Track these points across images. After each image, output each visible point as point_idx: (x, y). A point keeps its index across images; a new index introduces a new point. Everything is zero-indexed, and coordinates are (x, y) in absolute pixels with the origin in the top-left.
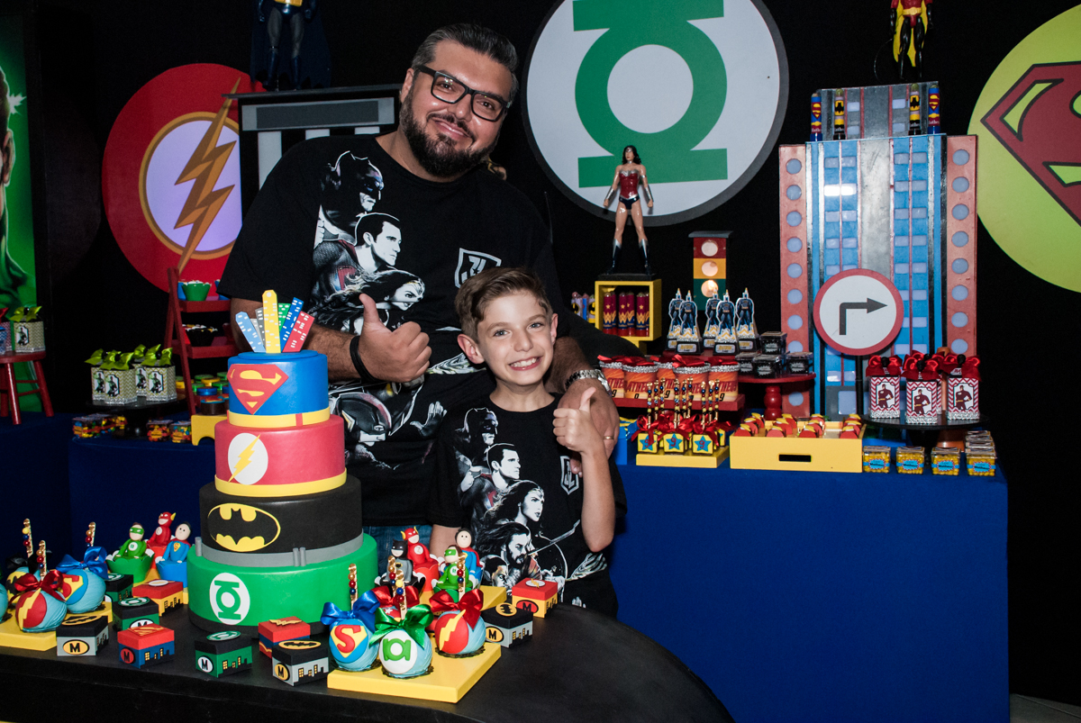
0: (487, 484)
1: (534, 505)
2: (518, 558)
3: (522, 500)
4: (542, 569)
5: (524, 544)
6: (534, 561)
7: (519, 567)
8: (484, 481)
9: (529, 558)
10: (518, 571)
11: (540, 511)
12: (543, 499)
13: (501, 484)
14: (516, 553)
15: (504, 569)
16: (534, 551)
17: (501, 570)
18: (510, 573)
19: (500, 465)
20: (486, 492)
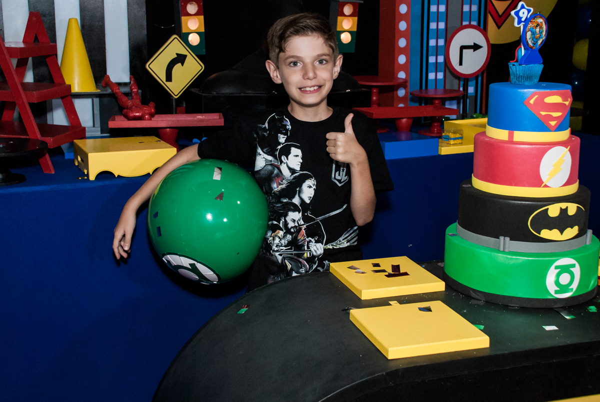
0: (276, 171)
1: (308, 191)
2: (292, 227)
3: (301, 186)
4: (307, 237)
5: (297, 219)
6: (303, 231)
7: (291, 234)
8: (274, 169)
9: (301, 229)
10: (290, 236)
11: (312, 196)
12: (315, 187)
13: (286, 173)
14: (291, 224)
15: (281, 233)
16: (303, 225)
17: (279, 233)
18: (284, 237)
19: (287, 159)
20: (275, 177)
